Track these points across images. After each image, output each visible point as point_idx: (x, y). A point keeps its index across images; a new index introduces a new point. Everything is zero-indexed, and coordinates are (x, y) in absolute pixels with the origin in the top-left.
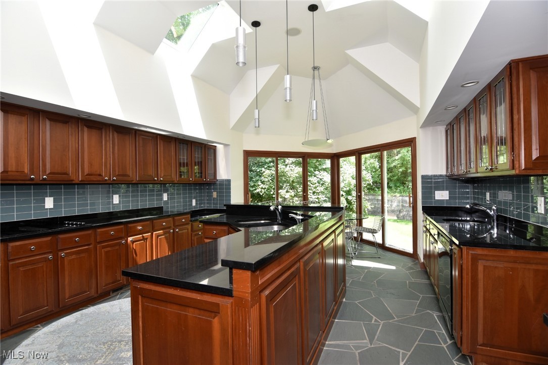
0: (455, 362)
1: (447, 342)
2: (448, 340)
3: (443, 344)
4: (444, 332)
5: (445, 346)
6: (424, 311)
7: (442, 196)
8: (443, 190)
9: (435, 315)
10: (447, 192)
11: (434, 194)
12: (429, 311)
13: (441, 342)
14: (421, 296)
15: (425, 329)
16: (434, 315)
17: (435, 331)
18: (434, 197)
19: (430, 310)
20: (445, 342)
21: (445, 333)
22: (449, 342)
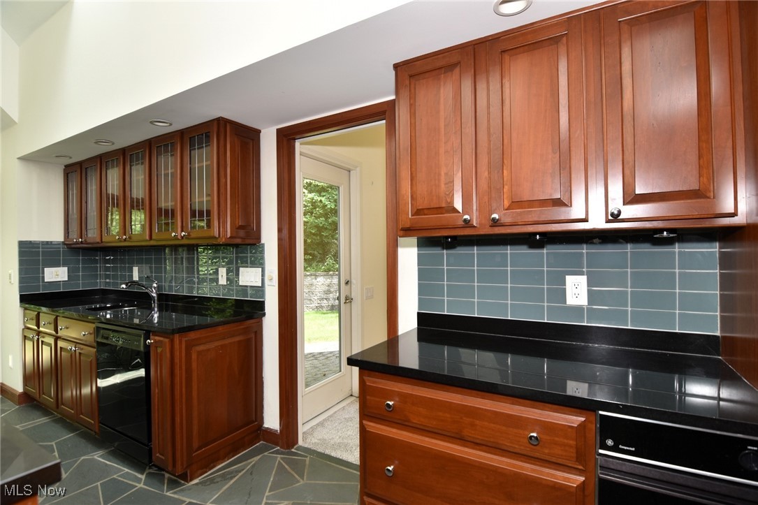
0: (168, 494)
1: (141, 479)
2: (140, 476)
3: (137, 485)
4: (127, 470)
5: (141, 485)
6: (76, 461)
7: (56, 275)
8: (58, 265)
9: (98, 456)
10: (65, 269)
11: (43, 273)
12: (83, 458)
13: (134, 484)
14: (53, 443)
15: (99, 483)
16: (96, 457)
17: (115, 476)
18: (43, 277)
19: (82, 456)
20: (139, 481)
21: (129, 471)
22: (143, 477)
